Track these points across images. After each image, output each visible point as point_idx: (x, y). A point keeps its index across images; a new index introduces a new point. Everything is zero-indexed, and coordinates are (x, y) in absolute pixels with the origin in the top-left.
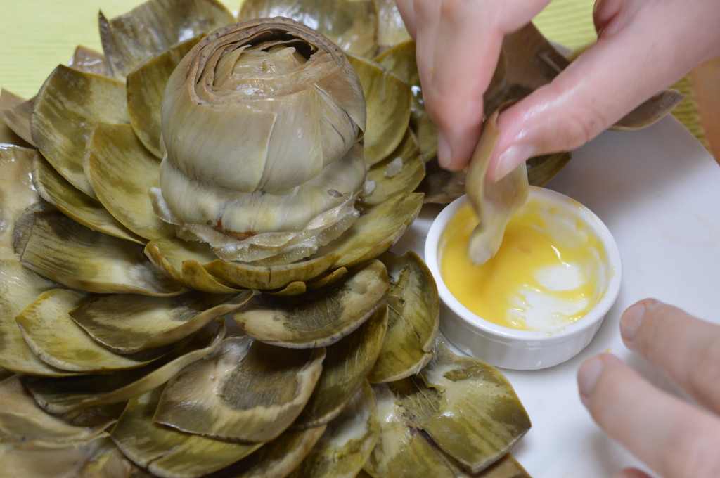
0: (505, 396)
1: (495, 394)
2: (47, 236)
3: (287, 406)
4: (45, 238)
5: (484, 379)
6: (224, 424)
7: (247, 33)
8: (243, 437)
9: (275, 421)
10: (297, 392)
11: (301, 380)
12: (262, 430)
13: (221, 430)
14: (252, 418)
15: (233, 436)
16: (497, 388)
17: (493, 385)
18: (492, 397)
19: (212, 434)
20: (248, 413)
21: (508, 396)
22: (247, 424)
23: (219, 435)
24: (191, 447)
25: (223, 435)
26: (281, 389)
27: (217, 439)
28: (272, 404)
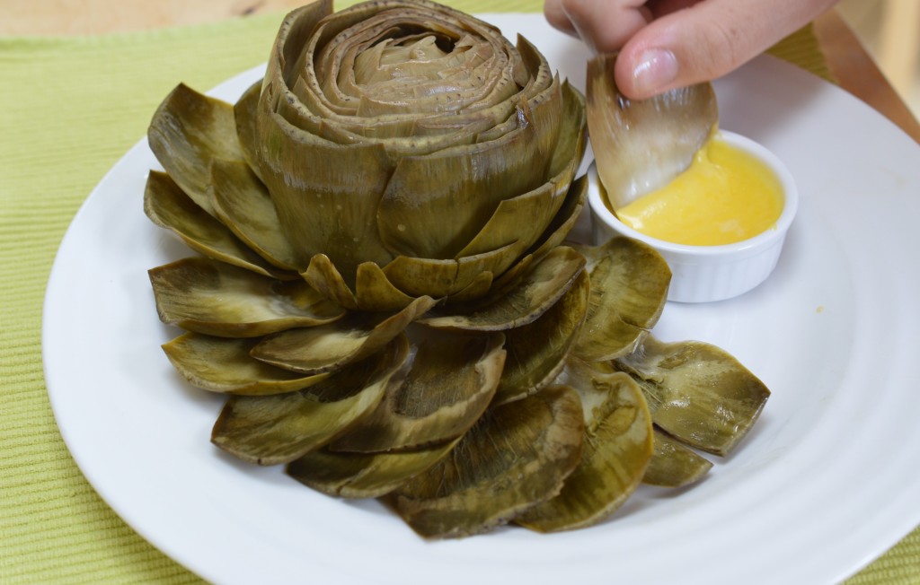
0: (731, 371)
1: (719, 372)
2: (171, 292)
3: (474, 398)
4: (172, 295)
5: (702, 360)
6: (408, 435)
7: (375, 31)
8: (435, 438)
9: (465, 415)
10: (481, 381)
11: (483, 369)
12: (454, 426)
13: (408, 440)
14: (437, 420)
15: (423, 441)
16: (720, 365)
17: (714, 363)
18: (717, 376)
19: (399, 446)
20: (432, 417)
21: (734, 369)
22: (435, 426)
23: (406, 444)
24: (378, 467)
25: (412, 444)
26: (461, 385)
27: (406, 450)
28: (456, 401)
